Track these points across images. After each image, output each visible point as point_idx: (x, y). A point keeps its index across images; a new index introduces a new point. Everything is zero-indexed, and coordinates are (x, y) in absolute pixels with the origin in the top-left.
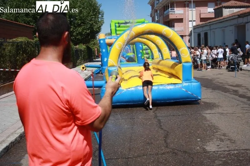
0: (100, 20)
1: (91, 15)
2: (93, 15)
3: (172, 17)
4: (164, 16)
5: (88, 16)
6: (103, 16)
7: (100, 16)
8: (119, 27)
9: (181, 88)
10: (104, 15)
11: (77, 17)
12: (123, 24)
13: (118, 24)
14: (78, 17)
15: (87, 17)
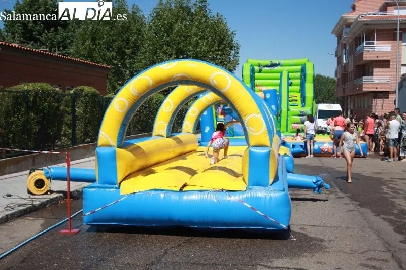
0: (232, 58)
1: (216, 50)
2: (219, 50)
3: (367, 57)
4: (356, 55)
5: (210, 51)
6: (237, 53)
7: (233, 52)
8: (260, 71)
9: (241, 201)
10: (240, 51)
11: (189, 53)
12: (267, 66)
13: (259, 66)
14: (192, 52)
15: (208, 52)
